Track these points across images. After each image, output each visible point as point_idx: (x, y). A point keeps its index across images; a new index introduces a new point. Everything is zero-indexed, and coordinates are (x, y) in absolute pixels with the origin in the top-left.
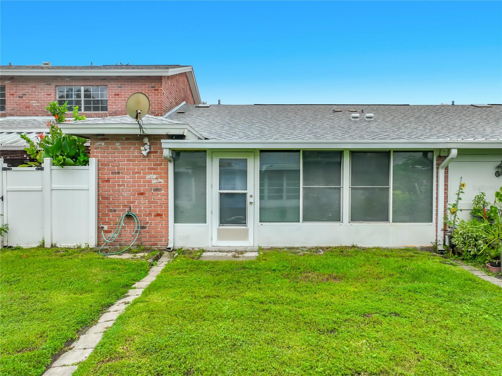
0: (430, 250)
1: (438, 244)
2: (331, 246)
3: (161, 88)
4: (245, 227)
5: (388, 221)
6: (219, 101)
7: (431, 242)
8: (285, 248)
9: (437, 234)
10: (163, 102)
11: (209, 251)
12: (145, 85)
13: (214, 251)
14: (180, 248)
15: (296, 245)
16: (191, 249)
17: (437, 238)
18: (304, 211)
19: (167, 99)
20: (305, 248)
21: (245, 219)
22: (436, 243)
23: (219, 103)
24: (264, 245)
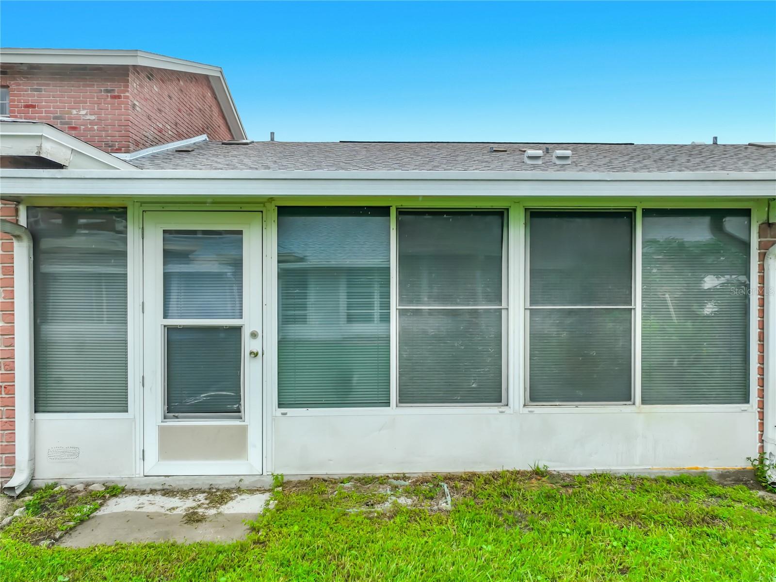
0: (745, 479)
1: (767, 463)
2: (478, 469)
3: (127, 94)
4: (237, 423)
5: (630, 400)
6: (272, 134)
7: (749, 459)
8: (350, 479)
9: (762, 435)
10: (130, 124)
11: (133, 492)
12: (93, 85)
13: (148, 490)
14: (51, 482)
15: (380, 470)
16: (80, 487)
17: (762, 447)
18: (401, 375)
19: (148, 121)
20: (405, 478)
21: (237, 398)
22: (762, 460)
23: (272, 139)
24: (293, 470)
